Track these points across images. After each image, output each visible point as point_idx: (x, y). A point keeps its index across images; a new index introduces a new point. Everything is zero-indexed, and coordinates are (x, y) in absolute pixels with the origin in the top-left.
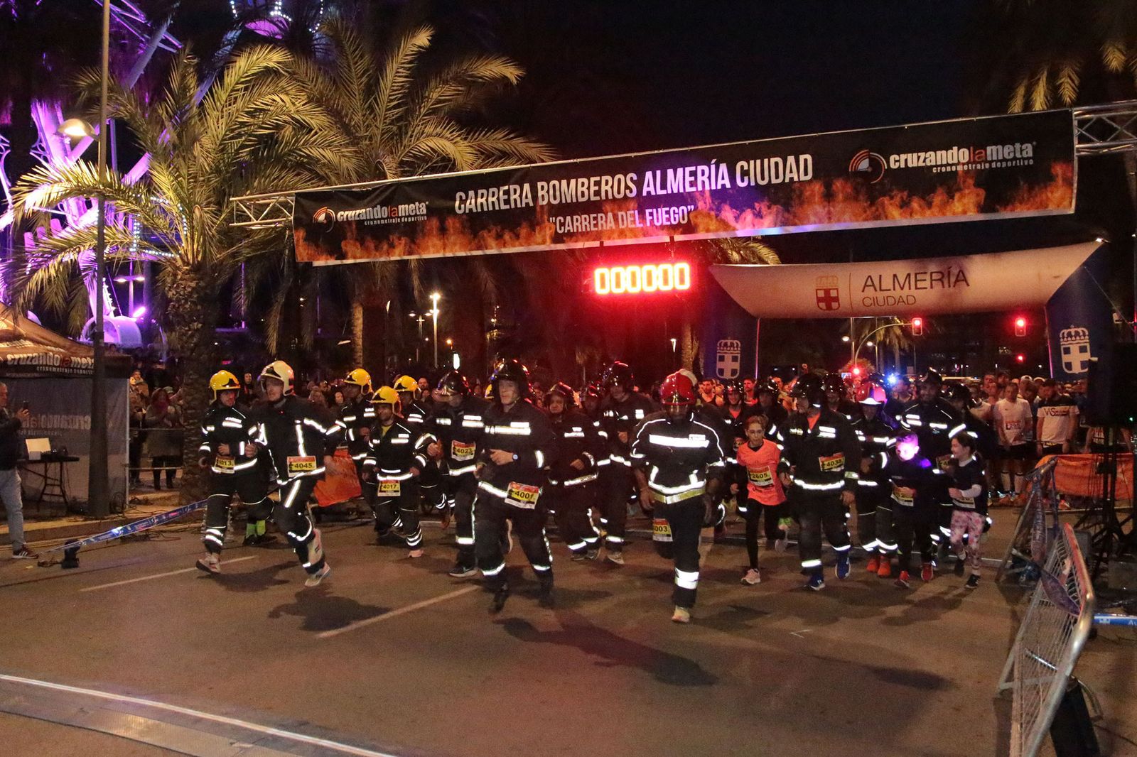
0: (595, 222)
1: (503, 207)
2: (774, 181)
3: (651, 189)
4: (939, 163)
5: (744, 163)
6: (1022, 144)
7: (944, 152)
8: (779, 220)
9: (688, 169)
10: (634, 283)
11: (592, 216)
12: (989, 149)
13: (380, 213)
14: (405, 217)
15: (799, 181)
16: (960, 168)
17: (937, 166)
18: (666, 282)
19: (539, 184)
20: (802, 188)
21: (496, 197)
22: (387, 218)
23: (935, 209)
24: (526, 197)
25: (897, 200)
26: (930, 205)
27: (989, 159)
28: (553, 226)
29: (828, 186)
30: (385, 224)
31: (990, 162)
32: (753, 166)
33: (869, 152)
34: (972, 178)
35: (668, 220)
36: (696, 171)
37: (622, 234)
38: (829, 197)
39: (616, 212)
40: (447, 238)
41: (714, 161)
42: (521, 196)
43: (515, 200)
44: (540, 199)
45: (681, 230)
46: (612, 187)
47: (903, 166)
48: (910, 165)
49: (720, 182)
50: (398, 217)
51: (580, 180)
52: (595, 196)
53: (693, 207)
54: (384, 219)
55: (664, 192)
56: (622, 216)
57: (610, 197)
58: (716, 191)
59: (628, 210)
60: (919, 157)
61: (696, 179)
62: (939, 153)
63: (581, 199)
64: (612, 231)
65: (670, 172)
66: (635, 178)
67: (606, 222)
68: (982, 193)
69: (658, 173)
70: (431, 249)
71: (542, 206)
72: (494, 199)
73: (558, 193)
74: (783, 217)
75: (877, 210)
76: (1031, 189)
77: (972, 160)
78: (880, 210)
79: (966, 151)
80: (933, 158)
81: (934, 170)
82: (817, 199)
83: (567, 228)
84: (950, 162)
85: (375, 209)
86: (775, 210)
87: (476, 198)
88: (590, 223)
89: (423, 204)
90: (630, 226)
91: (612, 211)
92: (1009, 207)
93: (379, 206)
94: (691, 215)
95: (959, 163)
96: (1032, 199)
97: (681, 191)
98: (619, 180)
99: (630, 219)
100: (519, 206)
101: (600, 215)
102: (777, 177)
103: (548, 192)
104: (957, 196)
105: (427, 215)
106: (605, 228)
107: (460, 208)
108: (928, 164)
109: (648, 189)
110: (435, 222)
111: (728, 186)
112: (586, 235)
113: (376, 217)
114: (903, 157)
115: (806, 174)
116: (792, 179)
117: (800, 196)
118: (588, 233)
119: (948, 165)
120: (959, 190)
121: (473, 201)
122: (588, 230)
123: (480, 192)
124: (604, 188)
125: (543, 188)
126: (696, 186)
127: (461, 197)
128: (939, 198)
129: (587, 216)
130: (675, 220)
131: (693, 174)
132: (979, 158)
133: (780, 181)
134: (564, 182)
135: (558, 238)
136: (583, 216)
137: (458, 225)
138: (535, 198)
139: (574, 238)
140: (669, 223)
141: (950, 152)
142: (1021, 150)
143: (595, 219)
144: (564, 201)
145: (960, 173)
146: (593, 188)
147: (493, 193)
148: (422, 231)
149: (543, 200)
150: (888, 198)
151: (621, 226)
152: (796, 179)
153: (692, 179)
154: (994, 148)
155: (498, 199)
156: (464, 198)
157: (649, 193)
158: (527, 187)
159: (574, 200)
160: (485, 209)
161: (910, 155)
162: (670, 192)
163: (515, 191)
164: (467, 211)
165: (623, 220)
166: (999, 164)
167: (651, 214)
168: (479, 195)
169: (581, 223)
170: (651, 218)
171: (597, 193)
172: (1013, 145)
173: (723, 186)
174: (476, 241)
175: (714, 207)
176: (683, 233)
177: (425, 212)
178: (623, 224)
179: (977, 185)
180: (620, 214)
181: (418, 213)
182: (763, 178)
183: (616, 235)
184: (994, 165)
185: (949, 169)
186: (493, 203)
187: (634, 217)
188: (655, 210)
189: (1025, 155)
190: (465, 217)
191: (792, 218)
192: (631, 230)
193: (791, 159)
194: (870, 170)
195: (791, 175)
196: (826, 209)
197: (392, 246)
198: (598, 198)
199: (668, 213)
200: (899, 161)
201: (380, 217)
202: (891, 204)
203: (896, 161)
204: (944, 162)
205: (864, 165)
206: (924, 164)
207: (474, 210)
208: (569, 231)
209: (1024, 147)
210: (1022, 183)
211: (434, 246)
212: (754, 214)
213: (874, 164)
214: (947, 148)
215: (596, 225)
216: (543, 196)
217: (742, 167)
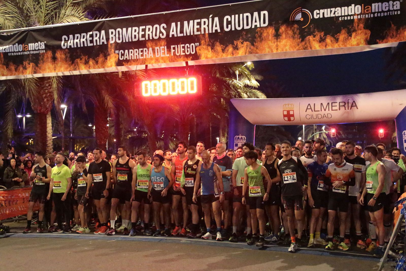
0: (142, 53)
1: (90, 45)
2: (246, 27)
3: (175, 33)
4: (343, 14)
5: (228, 17)
6: (394, 2)
7: (346, 8)
8: (248, 50)
9: (196, 21)
10: (164, 90)
11: (140, 50)
12: (373, 5)
13: (18, 48)
14: (32, 50)
15: (260, 27)
16: (355, 17)
17: (342, 16)
18: (183, 89)
19: (110, 31)
20: (262, 31)
21: (85, 38)
22: (22, 51)
23: (340, 43)
24: (103, 39)
25: (318, 38)
26: (337, 40)
27: (373, 11)
28: (118, 55)
29: (277, 30)
30: (21, 55)
31: (374, 13)
32: (234, 18)
33: (301, 9)
34: (362, 23)
35: (184, 52)
36: (201, 22)
37: (157, 60)
38: (277, 36)
39: (154, 47)
40: (57, 64)
41: (211, 16)
42: (99, 38)
43: (96, 40)
44: (111, 39)
45: (191, 57)
46: (152, 32)
47: (321, 17)
48: (326, 16)
49: (214, 28)
50: (28, 51)
51: (134, 28)
52: (142, 37)
53: (198, 44)
54: (20, 52)
55: (182, 35)
56: (158, 49)
57: (151, 38)
58: (212, 33)
59: (161, 46)
60: (331, 11)
61: (200, 27)
62: (343, 8)
63: (134, 40)
64: (151, 59)
65: (186, 23)
66: (165, 27)
67: (148, 53)
68: (369, 32)
69: (179, 23)
70: (48, 70)
71: (111, 44)
72: (84, 40)
73: (121, 36)
74: (250, 48)
75: (306, 44)
76: (397, 30)
77: (363, 12)
78: (307, 44)
79: (359, 7)
80: (339, 12)
81: (340, 19)
82: (270, 38)
83: (125, 57)
84: (350, 14)
85: (15, 46)
86: (245, 44)
87: (74, 39)
88: (139, 54)
89: (43, 43)
90: (162, 56)
91: (152, 47)
92: (385, 40)
93: (17, 44)
94: (197, 48)
95: (355, 14)
96: (398, 35)
97: (192, 34)
98: (156, 28)
99: (162, 51)
100: (98, 44)
101: (144, 49)
102: (247, 25)
103: (115, 35)
104: (354, 34)
105: (45, 49)
106: (147, 57)
107: (64, 45)
108: (337, 15)
109: (173, 33)
110: (50, 54)
111: (219, 31)
112: (136, 61)
113: (15, 51)
114: (322, 11)
115: (264, 22)
116: (256, 26)
117: (260, 37)
118: (137, 59)
119: (348, 15)
120: (355, 31)
121: (72, 41)
122: (138, 58)
123: (76, 35)
124: (147, 32)
125: (112, 33)
126: (201, 31)
127: (65, 39)
128: (343, 36)
129: (137, 50)
130: (188, 52)
131: (199, 24)
132: (367, 11)
133: (249, 27)
134: (124, 29)
135: (119, 63)
136: (135, 50)
137: (63, 56)
138: (108, 39)
139: (129, 63)
140: (184, 54)
141: (350, 7)
142: (393, 5)
143: (142, 51)
144: (124, 41)
145: (356, 21)
146: (141, 33)
147: (84, 36)
148: (42, 59)
149: (112, 40)
150: (312, 36)
151: (157, 56)
152: (258, 26)
153: (198, 27)
154: (377, 4)
155: (86, 40)
156: (67, 39)
157: (173, 35)
158: (103, 32)
159: (130, 41)
160: (79, 46)
161: (326, 10)
162: (185, 35)
163: (96, 35)
164: (68, 47)
165: (158, 52)
166: (379, 14)
167: (174, 48)
168: (76, 37)
169: (134, 54)
170: (174, 51)
171: (143, 36)
172: (388, 2)
173: (216, 30)
174: (74, 65)
175: (211, 44)
176: (192, 60)
177: (44, 48)
178: (158, 55)
179: (366, 27)
180: (156, 48)
181: (40, 48)
182: (239, 26)
183: (153, 61)
184: (376, 15)
185: (349, 18)
186: (83, 42)
187: (164, 49)
188: (176, 46)
189: (395, 8)
190: (67, 50)
191: (255, 49)
192: (162, 58)
193: (256, 14)
194: (302, 19)
195: (256, 24)
196: (276, 44)
197: (25, 68)
198: (144, 39)
199: (183, 47)
200: (319, 14)
201: (18, 51)
202: (314, 40)
203: (317, 14)
204: (346, 14)
205: (299, 17)
206: (334, 15)
207: (73, 47)
208: (126, 59)
209: (395, 3)
210: (393, 25)
211: (49, 68)
212: (233, 48)
213: (305, 15)
214: (348, 5)
215: (142, 55)
216: (112, 38)
217: (227, 19)
